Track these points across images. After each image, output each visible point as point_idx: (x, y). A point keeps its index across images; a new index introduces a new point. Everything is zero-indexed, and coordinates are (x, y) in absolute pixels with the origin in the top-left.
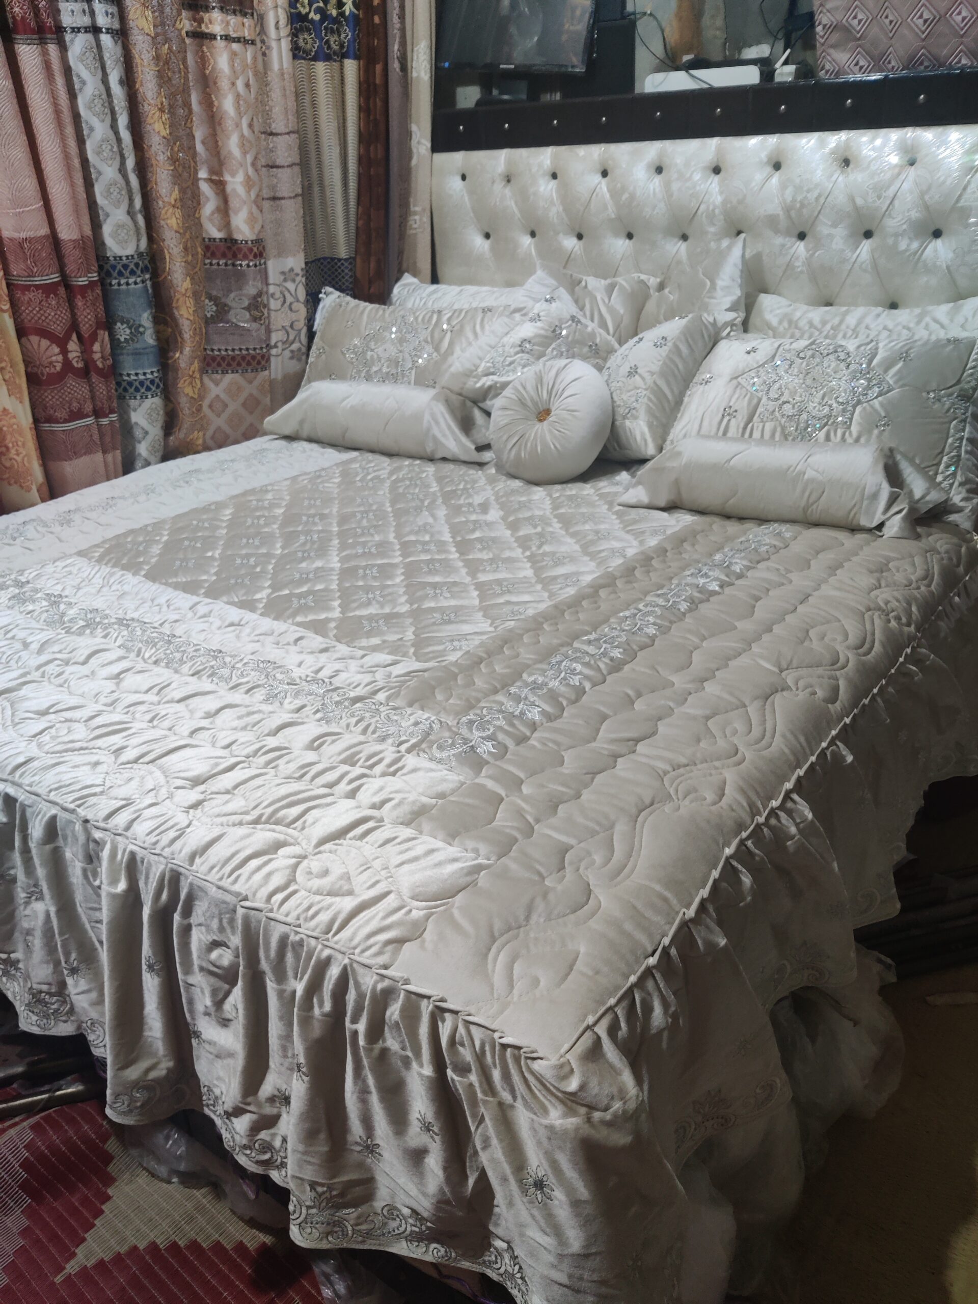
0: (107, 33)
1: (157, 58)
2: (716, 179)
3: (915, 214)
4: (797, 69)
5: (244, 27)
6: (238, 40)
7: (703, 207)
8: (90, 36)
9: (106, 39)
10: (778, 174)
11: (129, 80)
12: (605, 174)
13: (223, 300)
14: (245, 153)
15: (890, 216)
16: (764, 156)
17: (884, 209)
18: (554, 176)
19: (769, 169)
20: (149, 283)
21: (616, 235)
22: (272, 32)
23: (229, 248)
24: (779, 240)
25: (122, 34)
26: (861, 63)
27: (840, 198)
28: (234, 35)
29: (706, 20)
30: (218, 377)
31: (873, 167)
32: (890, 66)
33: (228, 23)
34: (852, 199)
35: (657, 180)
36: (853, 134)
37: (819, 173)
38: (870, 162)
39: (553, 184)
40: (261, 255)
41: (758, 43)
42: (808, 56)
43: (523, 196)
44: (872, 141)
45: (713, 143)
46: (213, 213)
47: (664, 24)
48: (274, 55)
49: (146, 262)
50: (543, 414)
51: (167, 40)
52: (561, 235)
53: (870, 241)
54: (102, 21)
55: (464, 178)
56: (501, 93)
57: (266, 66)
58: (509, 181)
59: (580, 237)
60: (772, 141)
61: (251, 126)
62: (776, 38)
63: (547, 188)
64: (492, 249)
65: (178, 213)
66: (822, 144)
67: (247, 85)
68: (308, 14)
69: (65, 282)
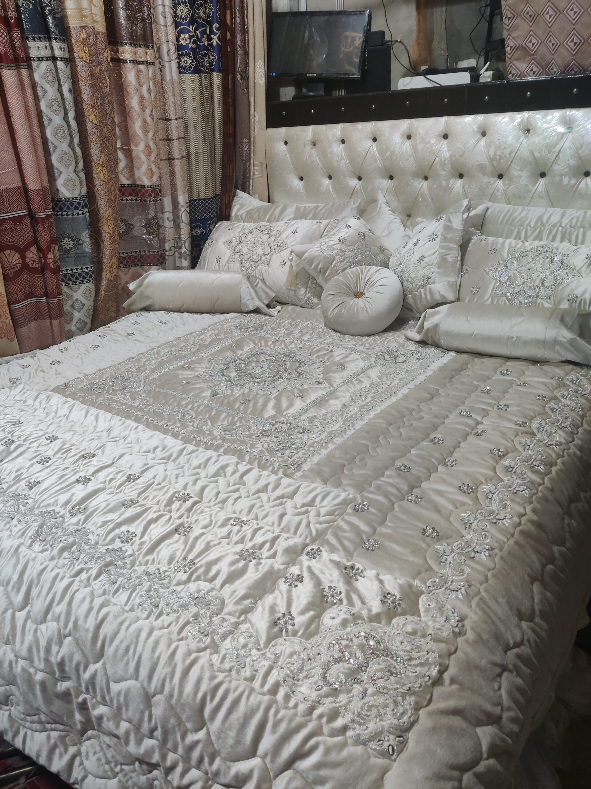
0: (61, 60)
1: (92, 75)
2: (445, 142)
3: (572, 162)
4: (493, 74)
5: (148, 55)
6: (142, 63)
7: (437, 159)
8: (50, 63)
9: (60, 64)
10: (484, 138)
11: (75, 90)
12: (375, 140)
13: (130, 222)
14: (146, 133)
15: (557, 164)
16: (475, 127)
17: (553, 159)
18: (343, 142)
19: (479, 136)
20: (87, 214)
21: (383, 177)
22: (166, 58)
23: (134, 190)
24: (486, 179)
25: (70, 61)
26: (534, 70)
27: (525, 153)
28: (141, 60)
29: (435, 45)
30: (127, 269)
31: (546, 134)
32: (553, 72)
33: (135, 52)
34: (532, 153)
35: (408, 143)
36: (532, 113)
37: (511, 138)
38: (543, 130)
39: (342, 146)
40: (158, 195)
41: (468, 58)
42: (500, 66)
43: (324, 154)
44: (544, 117)
45: (443, 120)
46: (124, 169)
47: (408, 48)
48: (167, 70)
49: (86, 201)
51: (99, 64)
52: (348, 178)
53: (544, 179)
54: (58, 53)
55: (286, 143)
56: (308, 91)
57: (163, 78)
58: (314, 145)
59: (360, 179)
60: (480, 118)
61: (151, 115)
62: (480, 55)
63: (338, 149)
64: (305, 187)
65: (105, 170)
66: (512, 120)
67: (149, 90)
68: (187, 45)
69: (31, 215)
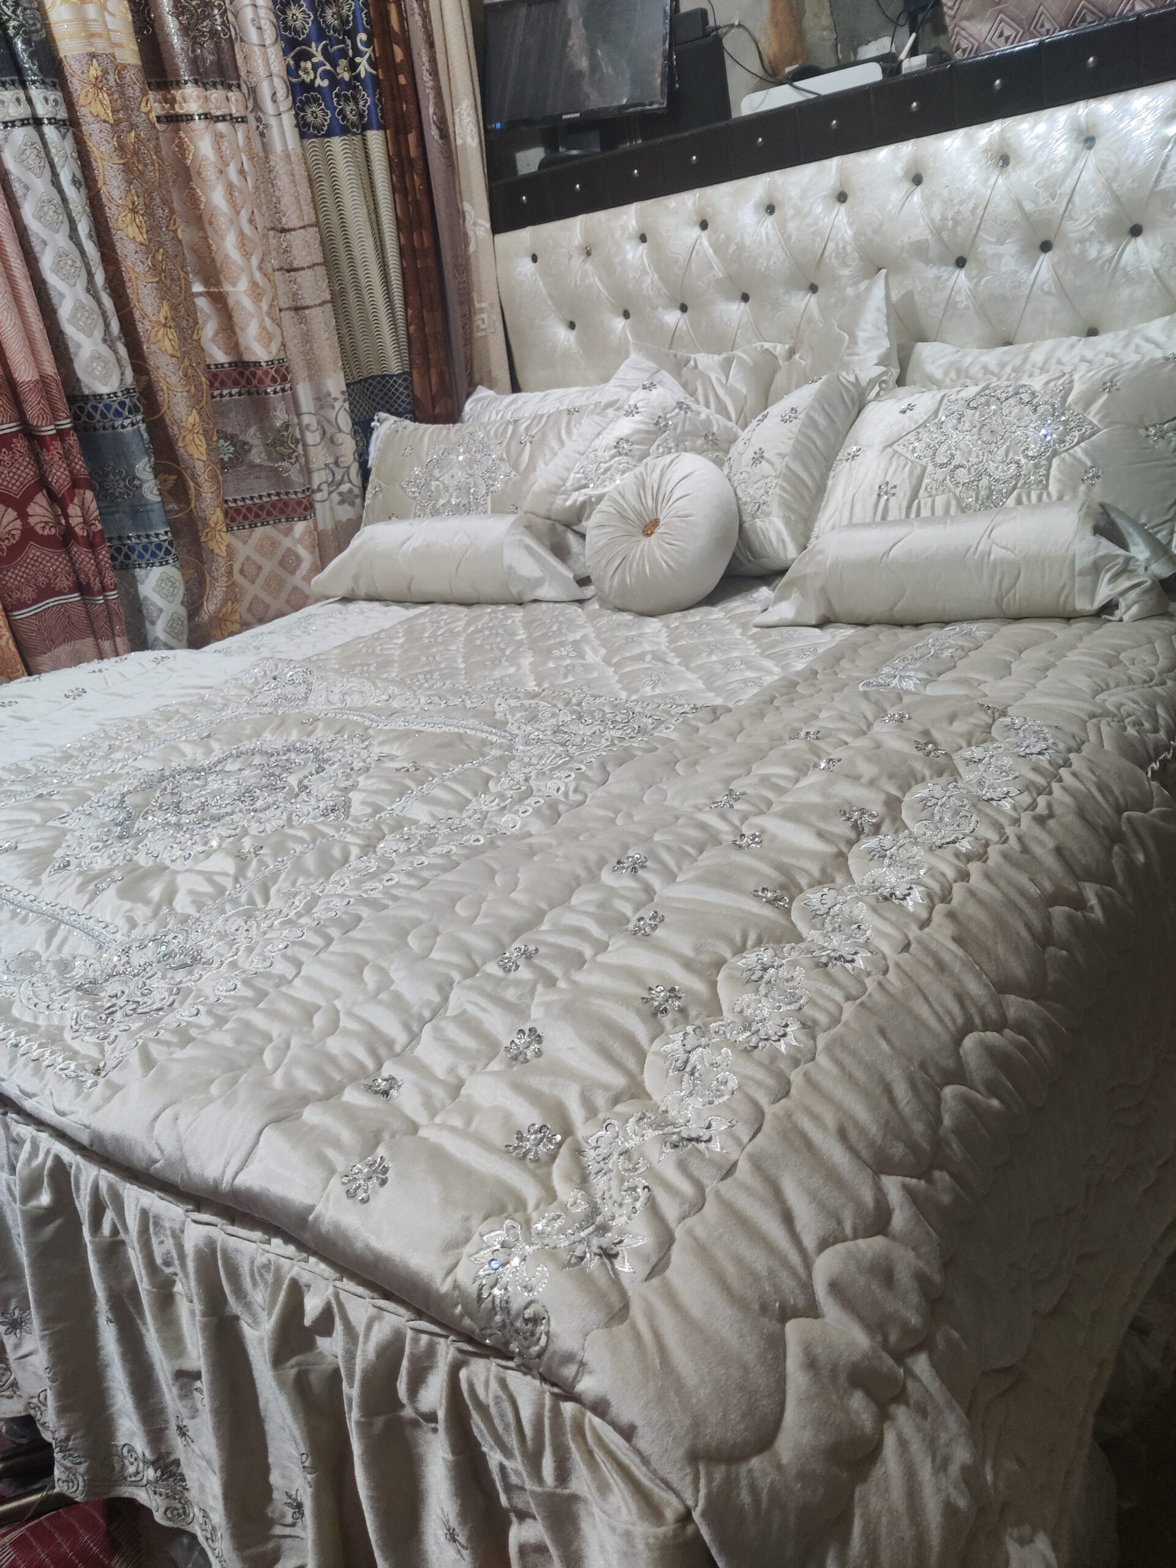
0: (50, 123)
1: (121, 148)
2: (843, 208)
3: (1103, 210)
4: (928, 60)
5: (235, 103)
6: (223, 118)
7: (831, 246)
8: (30, 130)
9: (49, 131)
10: (919, 188)
11: (87, 179)
12: (704, 225)
13: (241, 438)
14: (247, 255)
15: (1071, 218)
16: (899, 170)
17: (1062, 210)
18: (643, 239)
19: (907, 185)
20: (143, 426)
21: (729, 299)
22: (269, 107)
23: (241, 374)
24: (932, 272)
25: (71, 124)
26: (1006, 33)
27: (1002, 205)
28: (219, 113)
29: (809, 20)
30: (246, 532)
31: (1041, 159)
32: (1044, 30)
33: (206, 99)
34: (1019, 204)
35: (770, 221)
36: (1009, 122)
37: (972, 178)
38: (1036, 152)
39: (643, 247)
40: (284, 379)
41: (877, 37)
42: (941, 42)
43: (608, 268)
44: (1032, 128)
45: (833, 164)
46: (216, 334)
47: (757, 35)
48: (275, 133)
49: (135, 400)
50: (650, 527)
51: (133, 127)
52: (660, 310)
53: (1050, 254)
54: (42, 110)
55: (534, 258)
56: (569, 149)
57: (266, 148)
58: (589, 254)
59: (684, 308)
60: (906, 149)
61: (251, 221)
62: (897, 25)
63: (634, 254)
64: (579, 341)
65: (172, 334)
66: (970, 141)
67: (242, 172)
68: (313, 81)
69: (28, 432)
